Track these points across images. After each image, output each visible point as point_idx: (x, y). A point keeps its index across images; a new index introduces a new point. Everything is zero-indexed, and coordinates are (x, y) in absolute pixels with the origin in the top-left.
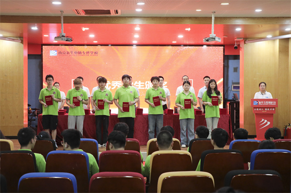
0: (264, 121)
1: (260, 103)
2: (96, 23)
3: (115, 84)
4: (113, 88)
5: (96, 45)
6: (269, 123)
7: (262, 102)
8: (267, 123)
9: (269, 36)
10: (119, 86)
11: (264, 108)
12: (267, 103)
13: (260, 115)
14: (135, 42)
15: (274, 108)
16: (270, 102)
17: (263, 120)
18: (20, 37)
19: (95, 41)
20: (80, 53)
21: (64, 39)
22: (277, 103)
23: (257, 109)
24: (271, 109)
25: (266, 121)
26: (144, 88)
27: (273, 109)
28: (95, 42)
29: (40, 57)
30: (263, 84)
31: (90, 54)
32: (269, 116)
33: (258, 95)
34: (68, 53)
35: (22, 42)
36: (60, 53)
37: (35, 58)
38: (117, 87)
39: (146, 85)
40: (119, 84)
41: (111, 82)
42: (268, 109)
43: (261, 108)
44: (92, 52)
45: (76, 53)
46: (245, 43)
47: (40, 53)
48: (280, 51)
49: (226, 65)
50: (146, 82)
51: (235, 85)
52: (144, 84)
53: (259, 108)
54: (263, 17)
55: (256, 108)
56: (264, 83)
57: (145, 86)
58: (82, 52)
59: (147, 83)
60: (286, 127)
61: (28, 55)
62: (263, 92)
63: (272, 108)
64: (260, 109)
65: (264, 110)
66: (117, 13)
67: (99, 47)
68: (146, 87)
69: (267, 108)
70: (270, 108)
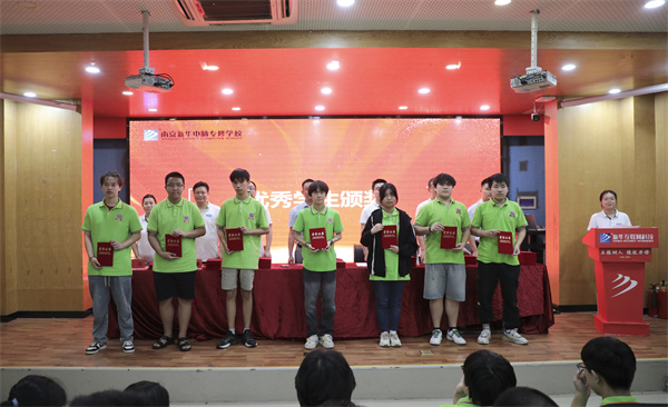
0: (623, 279)
1: (615, 237)
2: (234, 47)
3: (277, 196)
4: (273, 207)
5: (238, 117)
6: (634, 284)
7: (621, 236)
8: (629, 283)
9: (615, 91)
10: (285, 202)
11: (624, 250)
12: (633, 238)
13: (612, 266)
14: (320, 108)
15: (649, 249)
16: (639, 237)
17: (620, 276)
18: (75, 99)
19: (236, 106)
20: (204, 134)
21: (150, 82)
22: (656, 238)
23: (609, 252)
24: (641, 252)
25: (627, 279)
26: (338, 206)
27: (647, 252)
28: (236, 109)
29: (123, 144)
30: (609, 195)
31: (226, 135)
32: (634, 267)
33: (599, 221)
34: (181, 134)
35: (79, 109)
36: (164, 134)
37: (116, 147)
38: (281, 203)
39: (343, 199)
40: (285, 196)
41: (269, 194)
42: (635, 252)
43: (618, 249)
44: (230, 133)
45: (196, 133)
46: (559, 107)
47: (124, 136)
48: (637, 123)
49: (505, 156)
50: (343, 193)
51: (523, 198)
52: (339, 198)
53: (612, 249)
54: (641, 33)
55: (606, 249)
56: (611, 192)
57: (340, 202)
58: (209, 131)
59: (345, 195)
60: (654, 287)
61: (95, 140)
62: (610, 212)
63: (644, 249)
64: (615, 252)
65: (625, 254)
66: (288, 15)
67: (245, 122)
68: (343, 202)
69: (632, 249)
70: (638, 249)
